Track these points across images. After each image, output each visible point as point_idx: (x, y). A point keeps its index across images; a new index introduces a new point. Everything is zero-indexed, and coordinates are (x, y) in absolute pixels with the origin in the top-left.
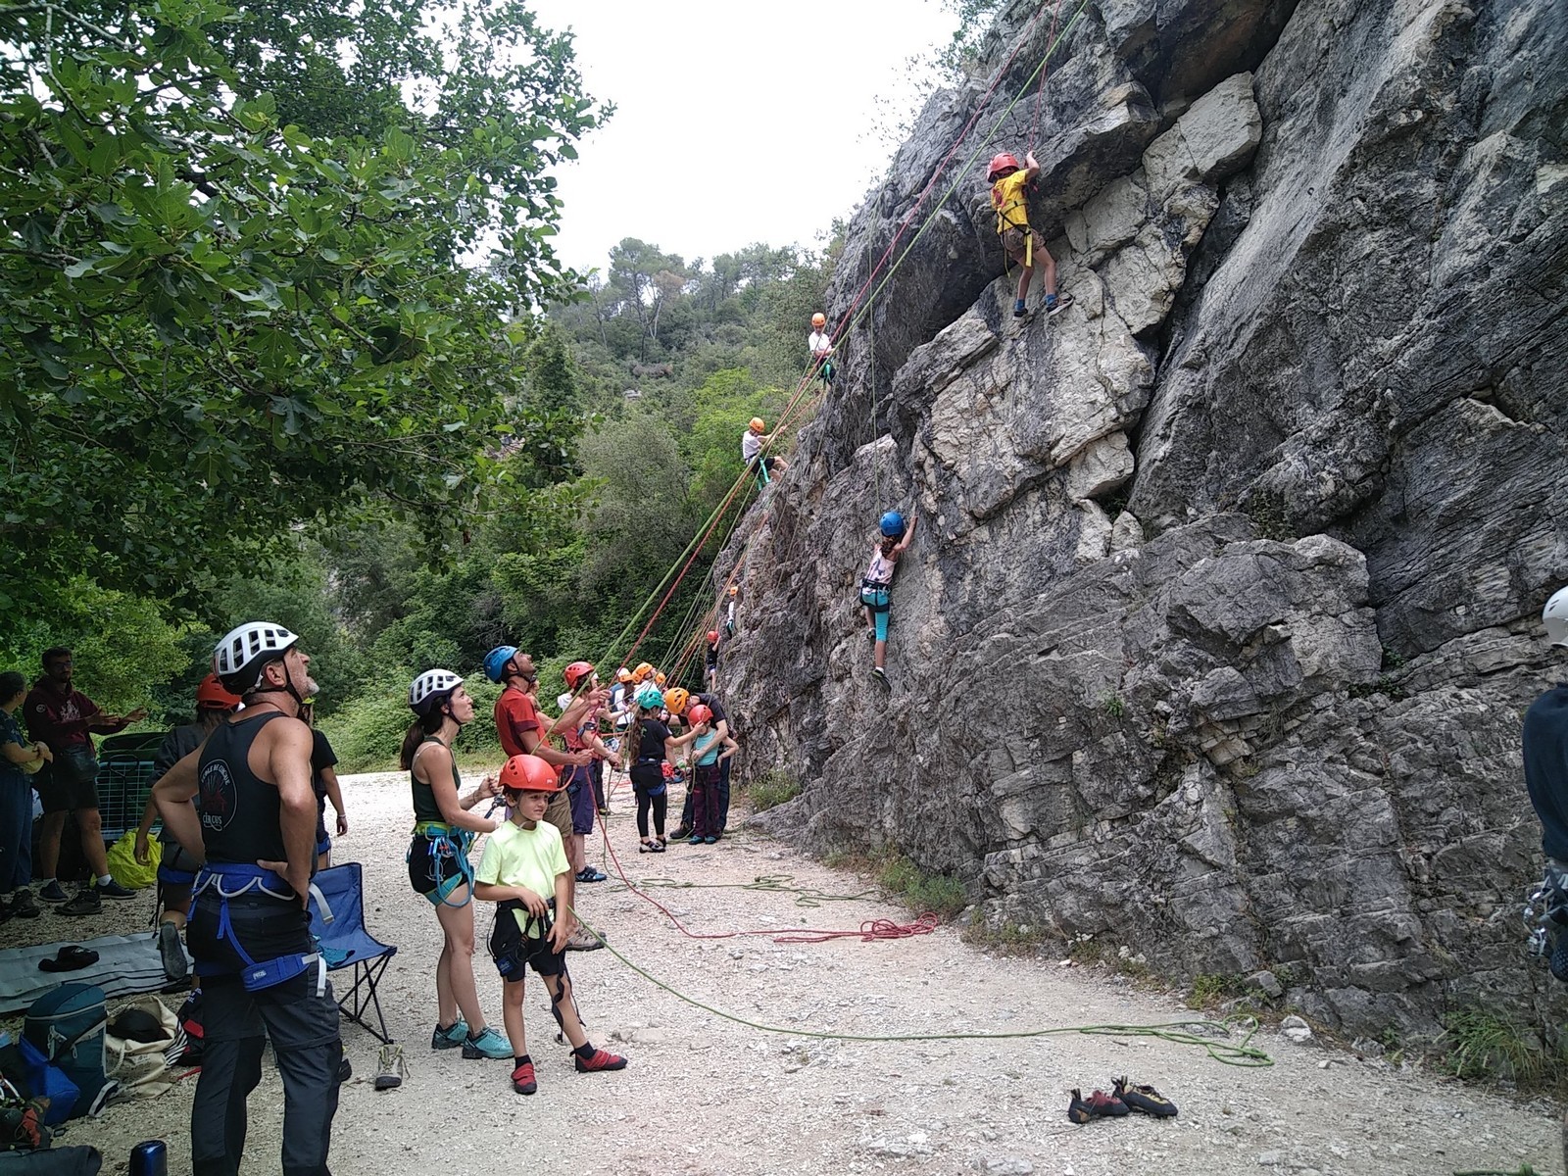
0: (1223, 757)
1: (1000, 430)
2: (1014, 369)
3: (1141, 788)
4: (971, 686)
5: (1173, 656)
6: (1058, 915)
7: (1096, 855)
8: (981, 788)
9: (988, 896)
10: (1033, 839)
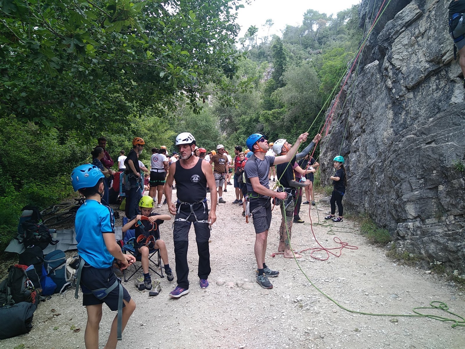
1: (421, 51)
2: (429, 24)
4: (397, 156)
6: (427, 252)
7: (446, 229)
8: (398, 197)
9: (398, 239)
10: (418, 219)
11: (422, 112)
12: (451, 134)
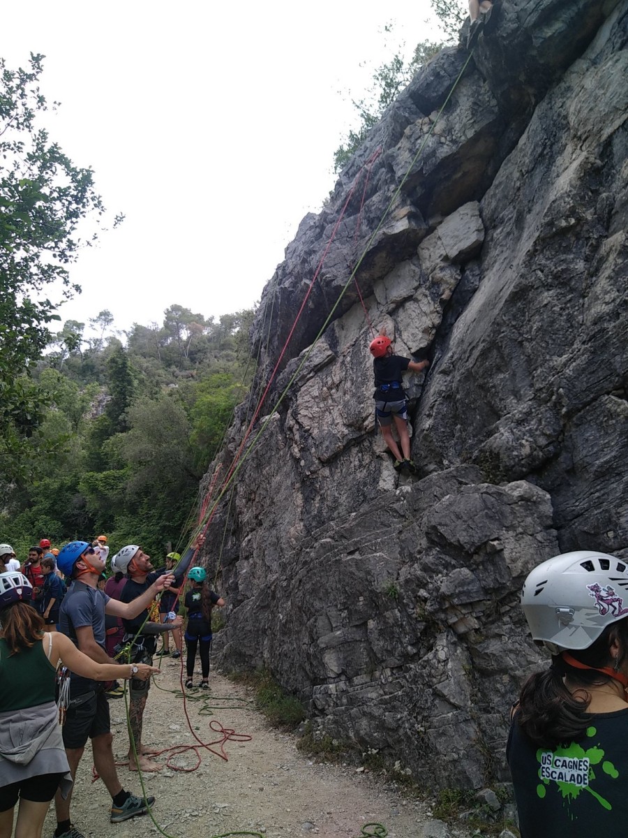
0: (462, 629)
1: (336, 409)
2: (344, 373)
3: (409, 648)
4: (308, 572)
5: (429, 559)
6: (357, 733)
7: (381, 692)
8: (313, 640)
9: (315, 715)
10: (343, 678)
11: (343, 499)
12: (379, 540)
